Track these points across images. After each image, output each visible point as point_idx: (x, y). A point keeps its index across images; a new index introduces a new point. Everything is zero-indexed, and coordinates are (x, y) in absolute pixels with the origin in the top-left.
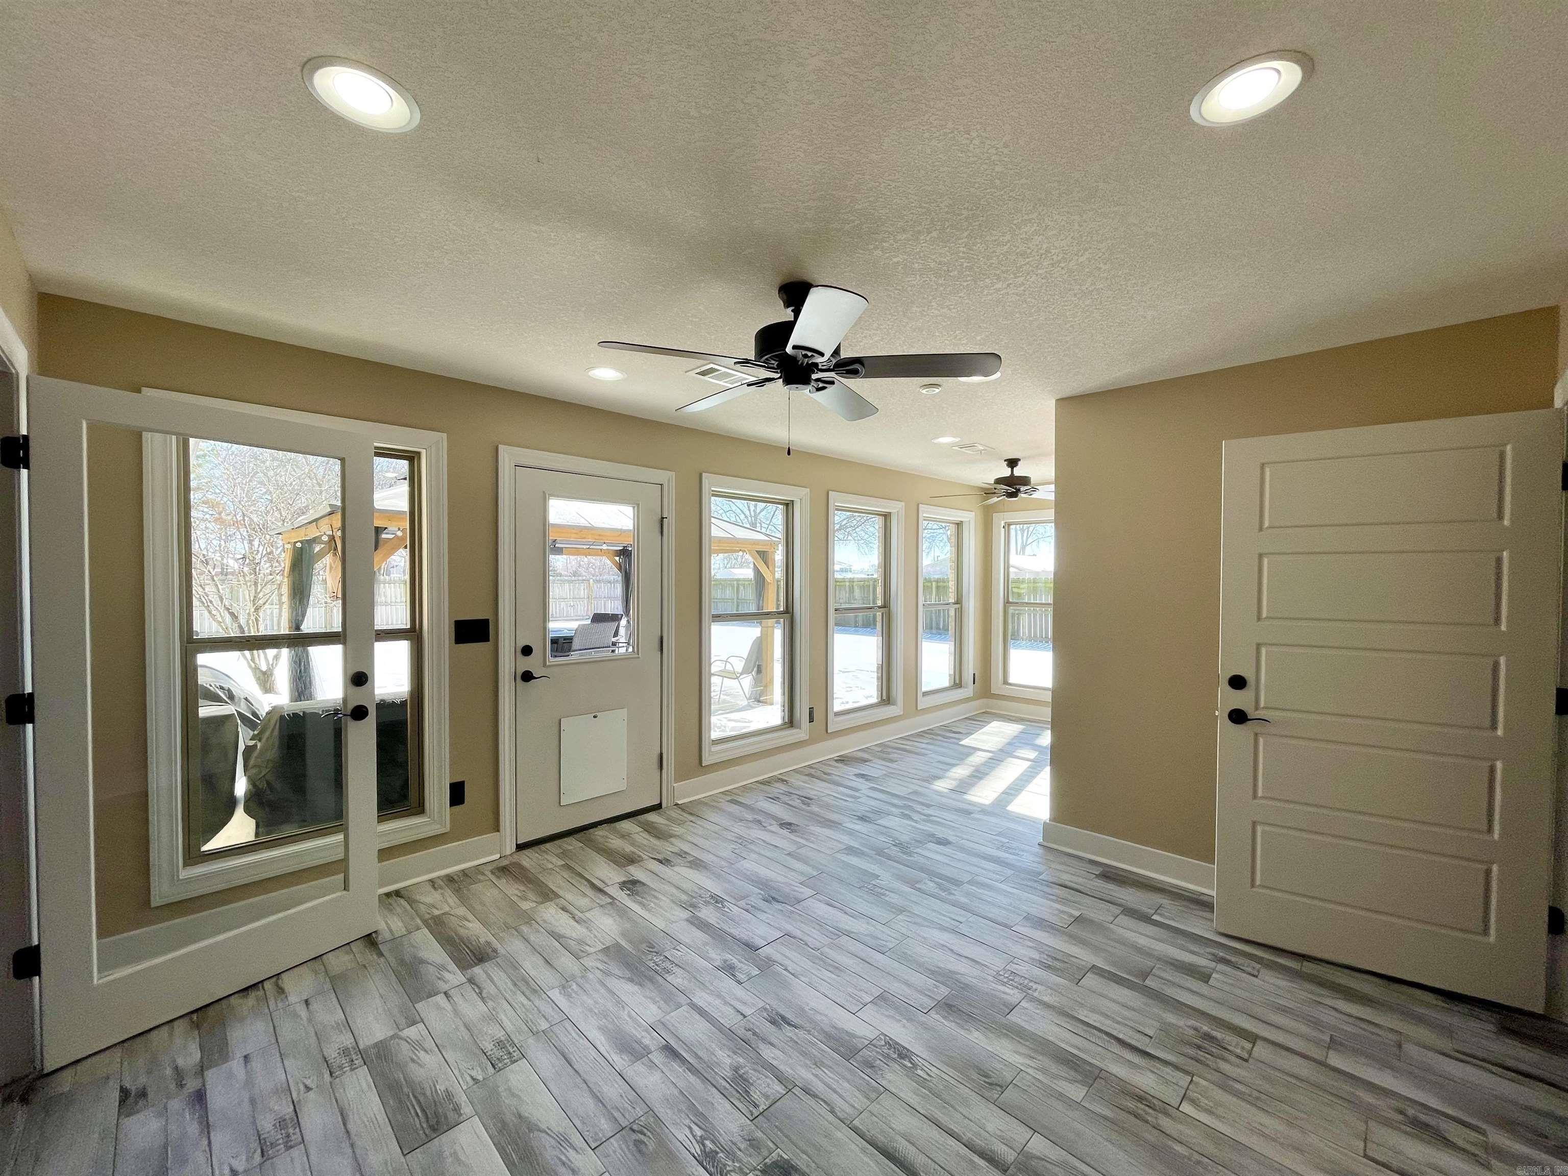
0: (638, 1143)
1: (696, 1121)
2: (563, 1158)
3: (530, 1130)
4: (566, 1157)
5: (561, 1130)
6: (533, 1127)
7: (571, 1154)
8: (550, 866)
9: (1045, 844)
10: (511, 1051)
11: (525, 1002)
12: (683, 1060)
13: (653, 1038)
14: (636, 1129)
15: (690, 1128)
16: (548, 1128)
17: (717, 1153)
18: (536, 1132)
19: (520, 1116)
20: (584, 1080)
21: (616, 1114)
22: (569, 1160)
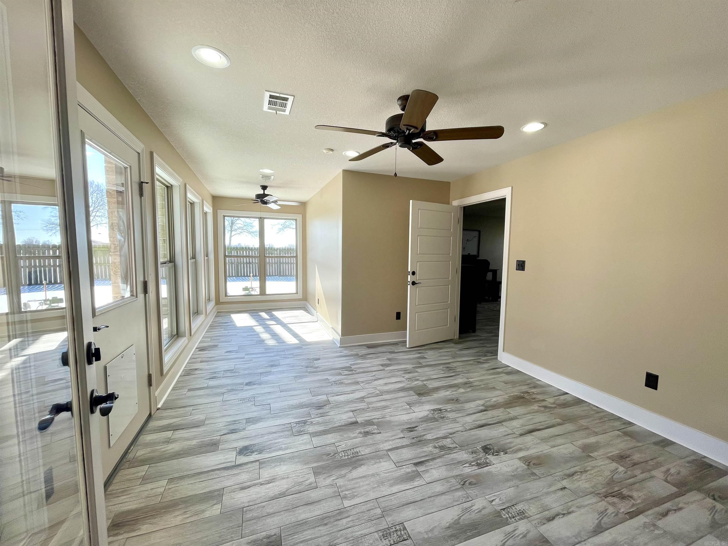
0: (470, 484)
1: (462, 464)
2: (476, 511)
3: (458, 523)
4: (476, 510)
5: (460, 510)
6: (457, 522)
7: (474, 508)
8: (162, 490)
9: (341, 346)
10: (394, 529)
11: (349, 519)
12: (427, 461)
13: (408, 468)
14: (463, 483)
15: (465, 467)
16: (458, 516)
17: (477, 462)
18: (460, 521)
19: (449, 527)
20: (429, 497)
21: (454, 488)
22: (478, 509)
